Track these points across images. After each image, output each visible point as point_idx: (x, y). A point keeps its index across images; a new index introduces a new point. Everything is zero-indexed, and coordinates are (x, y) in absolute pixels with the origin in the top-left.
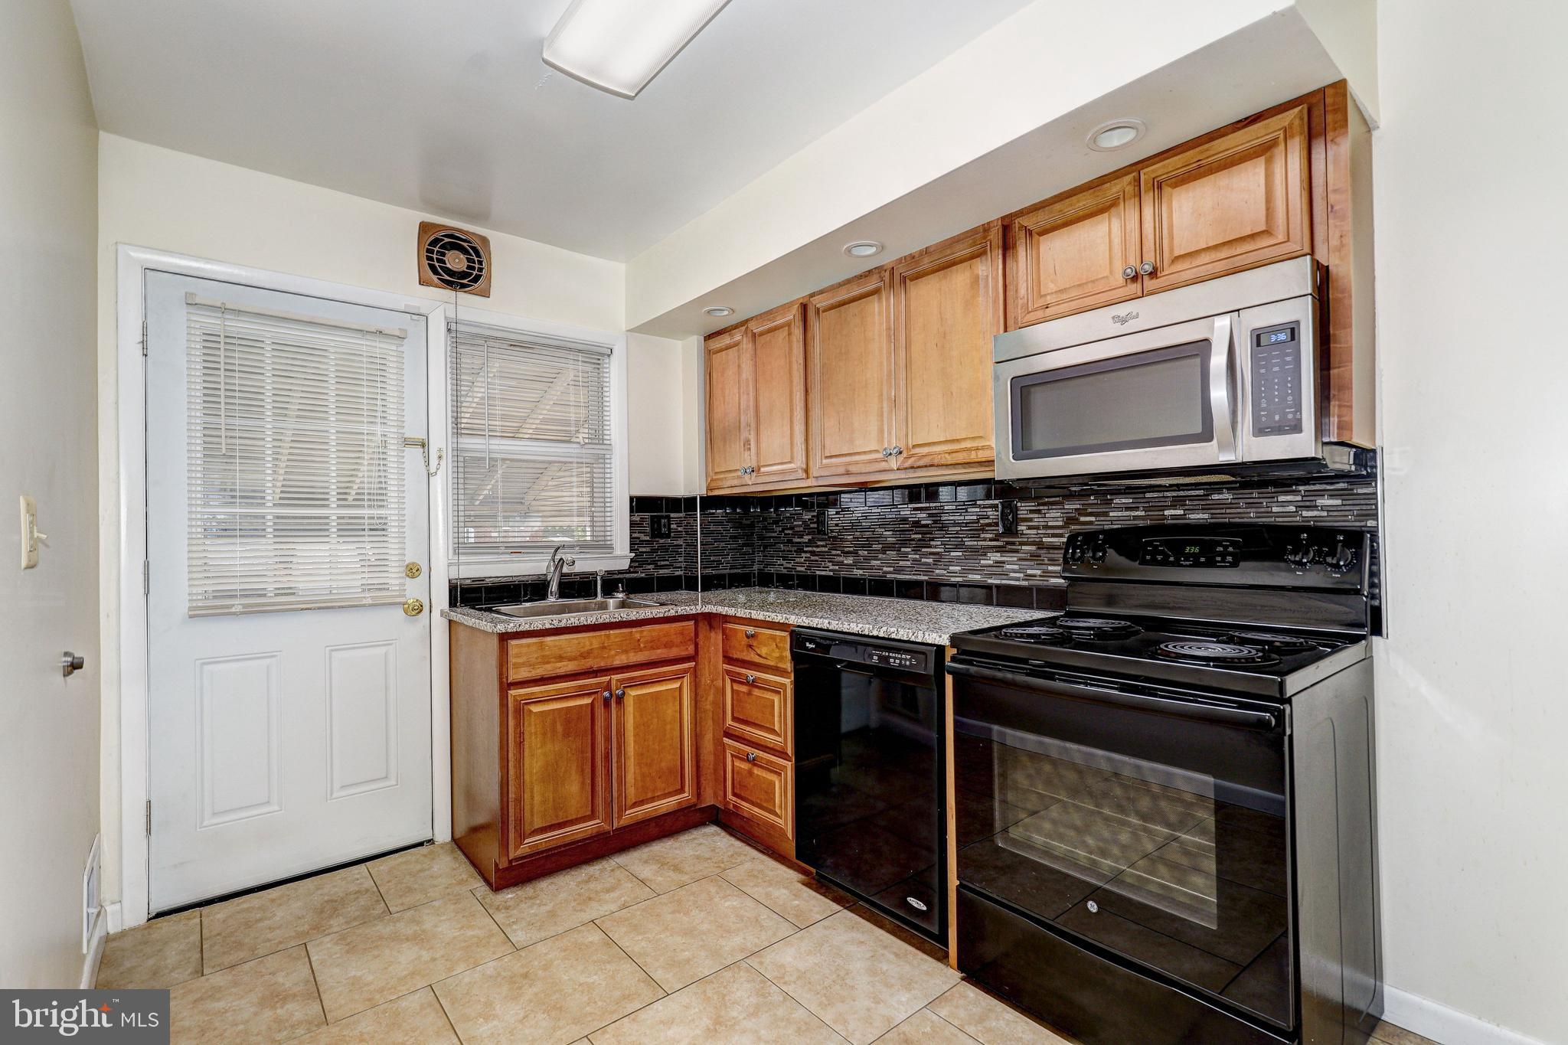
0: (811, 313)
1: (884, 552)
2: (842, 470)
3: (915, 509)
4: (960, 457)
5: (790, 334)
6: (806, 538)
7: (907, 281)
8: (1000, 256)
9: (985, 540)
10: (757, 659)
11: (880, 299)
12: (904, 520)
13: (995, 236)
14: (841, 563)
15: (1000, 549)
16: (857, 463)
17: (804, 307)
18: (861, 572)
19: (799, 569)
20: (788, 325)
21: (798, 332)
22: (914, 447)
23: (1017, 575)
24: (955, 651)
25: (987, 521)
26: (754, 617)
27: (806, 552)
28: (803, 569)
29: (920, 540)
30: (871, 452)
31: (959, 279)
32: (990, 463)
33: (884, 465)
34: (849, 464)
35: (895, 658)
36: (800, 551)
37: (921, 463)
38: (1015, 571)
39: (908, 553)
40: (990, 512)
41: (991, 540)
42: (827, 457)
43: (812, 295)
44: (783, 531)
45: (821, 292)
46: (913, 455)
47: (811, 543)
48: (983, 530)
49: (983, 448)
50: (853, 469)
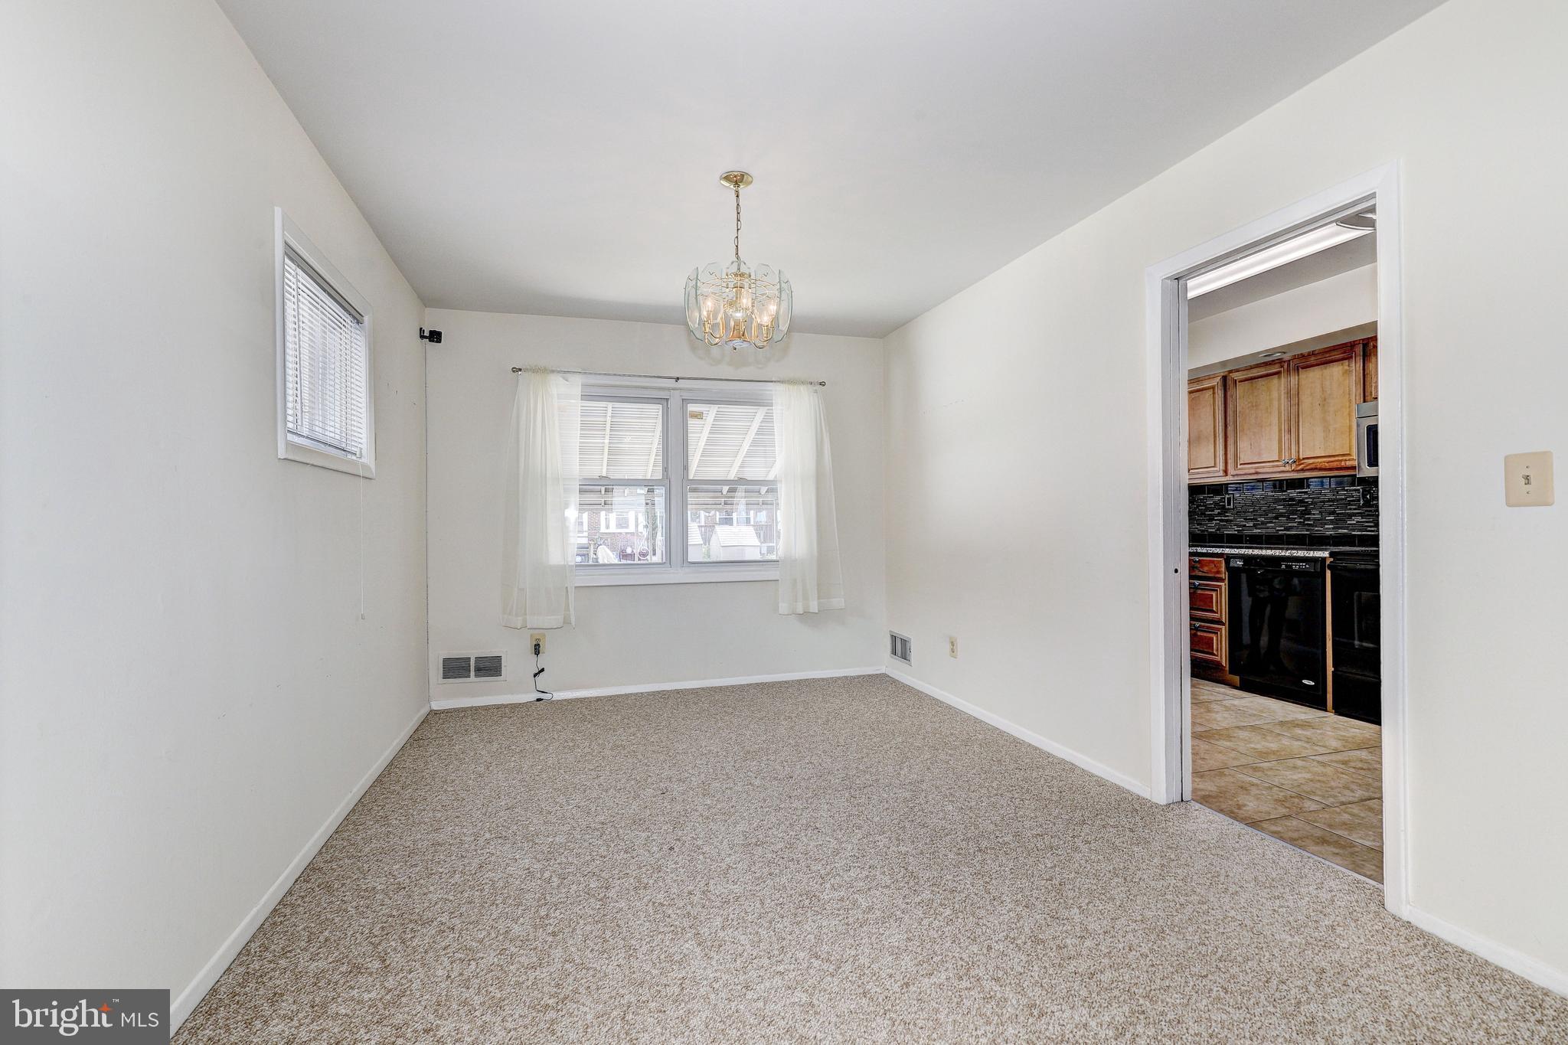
0: (1229, 382)
1: (1276, 518)
2: (1253, 471)
3: (1300, 492)
4: (1335, 465)
5: (1214, 393)
6: (1216, 512)
7: (1300, 370)
8: (1362, 360)
9: (1350, 509)
10: (1200, 574)
11: (1279, 378)
12: (1292, 499)
13: (1359, 349)
14: (1245, 526)
15: (1361, 515)
16: (1264, 467)
17: (1225, 378)
18: (1259, 531)
19: (1210, 530)
20: (1213, 388)
21: (1220, 393)
22: (1304, 459)
23: (1373, 529)
24: (1332, 560)
25: (1352, 499)
26: (1199, 551)
27: (1216, 520)
28: (1213, 530)
29: (1303, 510)
30: (1273, 461)
31: (1336, 371)
32: (1354, 468)
33: (1283, 469)
34: (1258, 468)
35: (1296, 565)
36: (1211, 519)
37: (1308, 467)
38: (1371, 527)
39: (1295, 518)
40: (1354, 494)
41: (1355, 509)
42: (1241, 464)
43: (1230, 372)
44: (1198, 507)
45: (1237, 371)
46: (1302, 464)
47: (1219, 514)
48: (1350, 505)
49: (1349, 460)
50: (1259, 470)
